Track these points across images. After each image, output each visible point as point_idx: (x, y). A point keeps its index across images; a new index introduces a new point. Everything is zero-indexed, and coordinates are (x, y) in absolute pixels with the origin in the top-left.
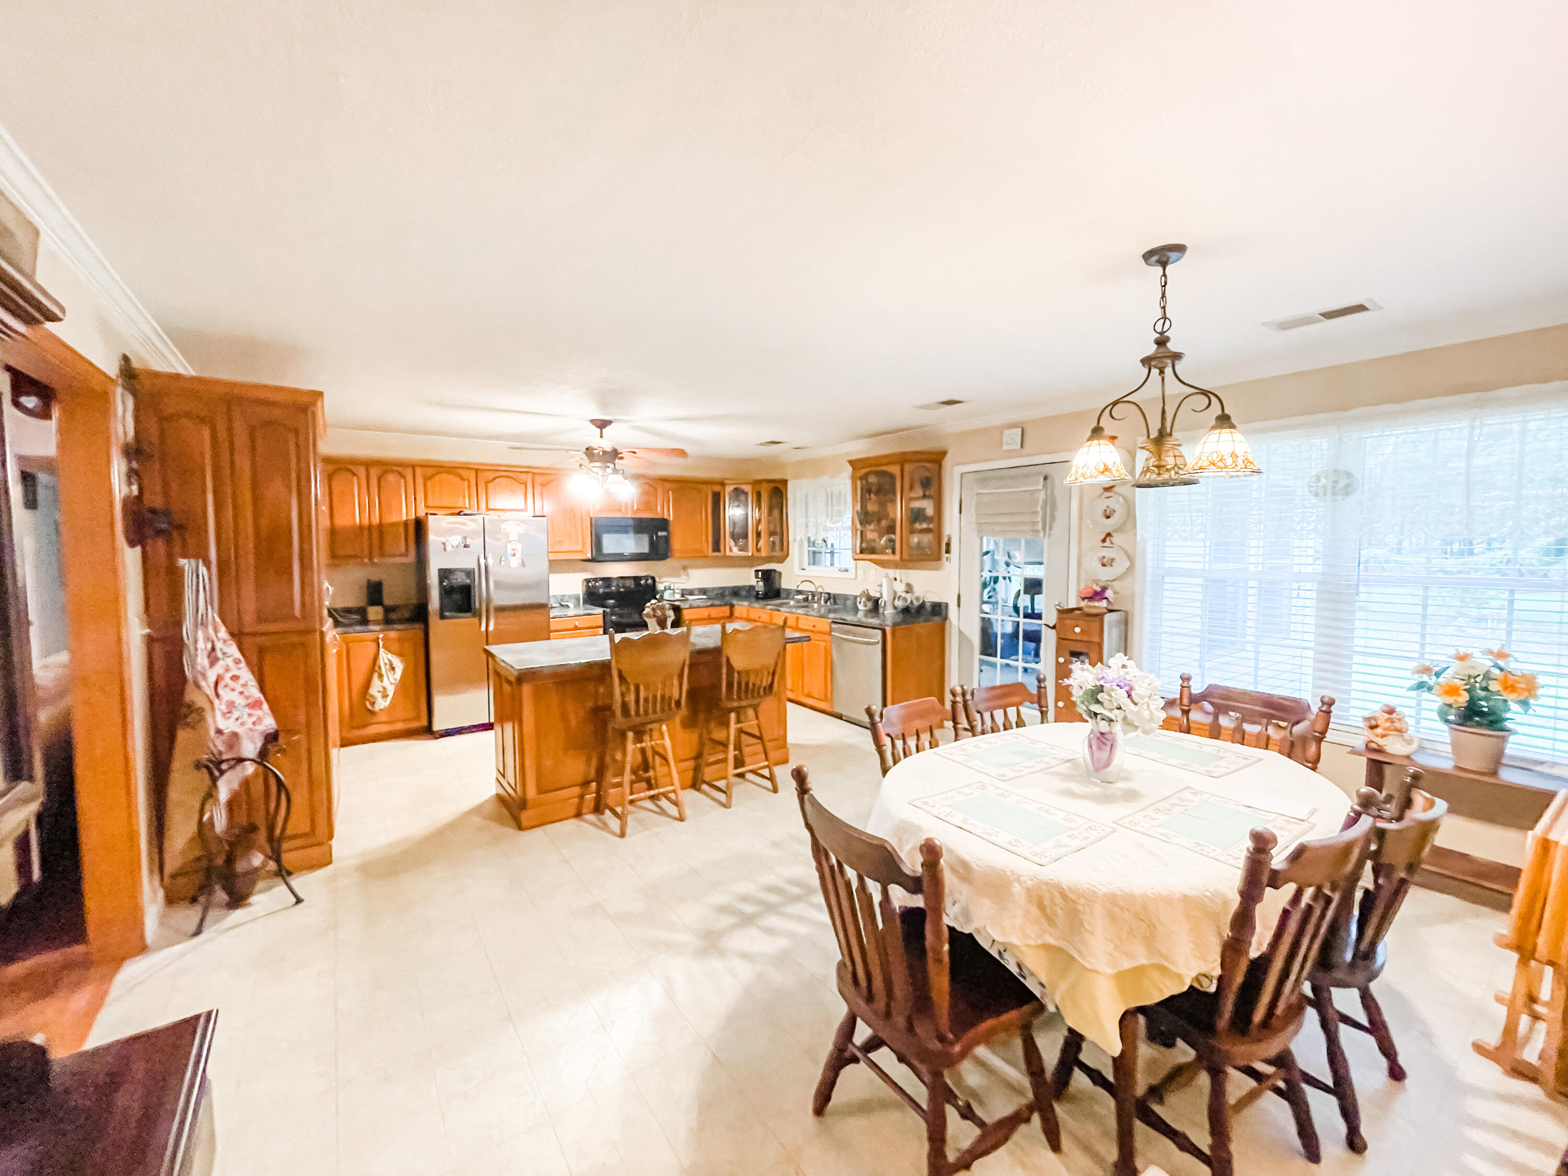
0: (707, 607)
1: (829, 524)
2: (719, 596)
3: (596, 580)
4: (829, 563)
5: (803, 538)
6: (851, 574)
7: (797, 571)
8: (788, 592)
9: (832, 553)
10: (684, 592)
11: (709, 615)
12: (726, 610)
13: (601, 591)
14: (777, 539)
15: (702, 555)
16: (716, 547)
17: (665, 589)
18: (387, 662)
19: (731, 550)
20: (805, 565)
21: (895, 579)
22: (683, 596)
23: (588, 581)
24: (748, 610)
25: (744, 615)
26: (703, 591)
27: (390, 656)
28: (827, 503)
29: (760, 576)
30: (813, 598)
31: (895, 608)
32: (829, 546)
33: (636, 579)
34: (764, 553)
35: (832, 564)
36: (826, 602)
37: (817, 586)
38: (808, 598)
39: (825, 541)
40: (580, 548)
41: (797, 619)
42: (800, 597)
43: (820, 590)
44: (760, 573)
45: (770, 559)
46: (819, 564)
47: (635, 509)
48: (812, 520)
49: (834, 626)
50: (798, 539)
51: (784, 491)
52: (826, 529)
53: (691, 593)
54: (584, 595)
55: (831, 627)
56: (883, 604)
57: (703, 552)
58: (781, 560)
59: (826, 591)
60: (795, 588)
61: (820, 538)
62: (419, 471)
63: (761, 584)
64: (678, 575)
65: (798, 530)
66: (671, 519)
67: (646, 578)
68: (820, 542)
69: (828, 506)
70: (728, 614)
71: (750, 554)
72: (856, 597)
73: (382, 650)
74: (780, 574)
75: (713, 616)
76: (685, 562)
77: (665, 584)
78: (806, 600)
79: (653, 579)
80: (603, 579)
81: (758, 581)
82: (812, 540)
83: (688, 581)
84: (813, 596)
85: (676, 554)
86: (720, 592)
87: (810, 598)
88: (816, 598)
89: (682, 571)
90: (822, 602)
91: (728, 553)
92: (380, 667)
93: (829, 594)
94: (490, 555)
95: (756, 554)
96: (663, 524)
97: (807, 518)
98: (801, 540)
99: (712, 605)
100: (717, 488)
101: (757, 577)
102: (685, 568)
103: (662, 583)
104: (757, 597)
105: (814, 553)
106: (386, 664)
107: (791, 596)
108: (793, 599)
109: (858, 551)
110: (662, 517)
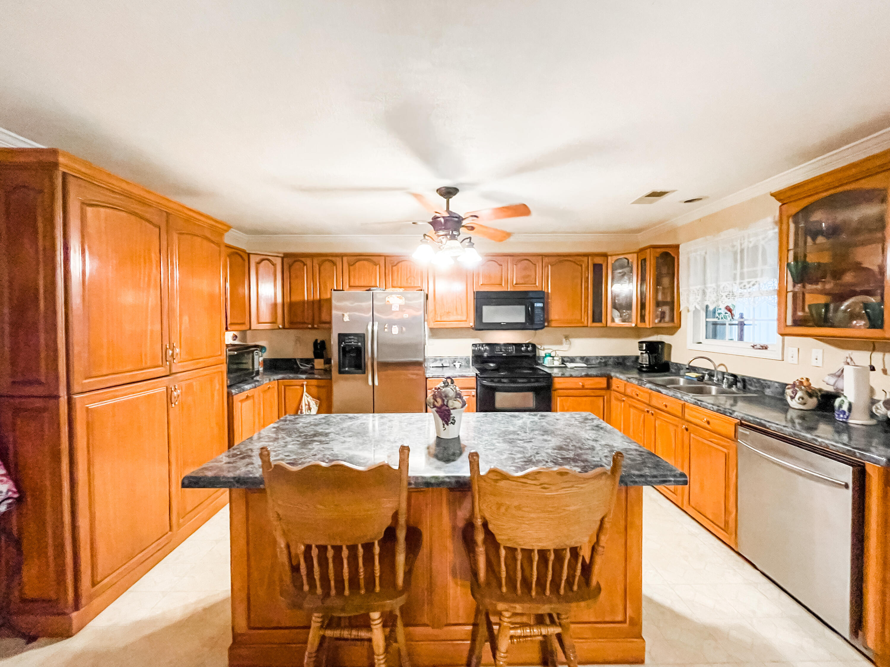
0: (581, 377)
1: (736, 289)
2: (603, 364)
3: (482, 345)
4: (736, 336)
5: (698, 307)
6: (774, 352)
7: (691, 345)
8: (679, 367)
9: (742, 325)
10: (565, 359)
11: (583, 386)
12: (603, 382)
13: (485, 355)
14: (666, 309)
15: (581, 325)
16: (597, 317)
17: (546, 356)
18: (307, 403)
19: (613, 320)
20: (702, 337)
21: (873, 369)
22: (563, 364)
23: (474, 345)
24: (625, 385)
25: (622, 390)
26: (585, 359)
27: (310, 399)
28: (736, 261)
29: (644, 348)
30: (710, 379)
31: (873, 415)
32: (737, 316)
33: (518, 346)
34: (648, 324)
35: (741, 338)
36: (730, 386)
37: (717, 364)
38: (703, 377)
39: (730, 310)
40: (464, 318)
41: (683, 406)
42: (693, 375)
43: (722, 369)
44: (644, 345)
45: (657, 330)
46: (723, 337)
47: (514, 283)
48: (711, 285)
49: (741, 430)
50: (692, 309)
51: (676, 257)
52: (731, 295)
53: (572, 360)
54: (473, 357)
55: (736, 431)
56: (845, 408)
57: (582, 323)
58: (673, 330)
59: (731, 371)
60: (685, 362)
61: (723, 307)
62: (345, 259)
63: (646, 355)
64: (561, 343)
65: (692, 298)
66: (550, 291)
67: (527, 345)
68: (723, 311)
69: (736, 269)
70: (605, 386)
71: (633, 325)
72: (784, 386)
73: (305, 393)
74: (670, 346)
75: (586, 387)
76: (568, 331)
77: (547, 351)
78: (701, 379)
79: (534, 346)
80: (488, 345)
81: (642, 353)
82: (711, 308)
83: (570, 347)
84: (711, 375)
85: (553, 324)
86: (603, 361)
87: (706, 377)
88: (715, 379)
89: (564, 340)
90: (725, 386)
91: (609, 324)
92: (302, 406)
93: (735, 376)
94: (377, 323)
95: (641, 325)
96: (541, 296)
97: (705, 283)
98: (696, 311)
99: (587, 376)
100: (598, 260)
101: (641, 348)
102: (567, 337)
103: (544, 349)
104: (641, 370)
105: (715, 324)
106: (306, 405)
107: (682, 372)
108: (683, 376)
109: (789, 322)
110: (540, 289)
